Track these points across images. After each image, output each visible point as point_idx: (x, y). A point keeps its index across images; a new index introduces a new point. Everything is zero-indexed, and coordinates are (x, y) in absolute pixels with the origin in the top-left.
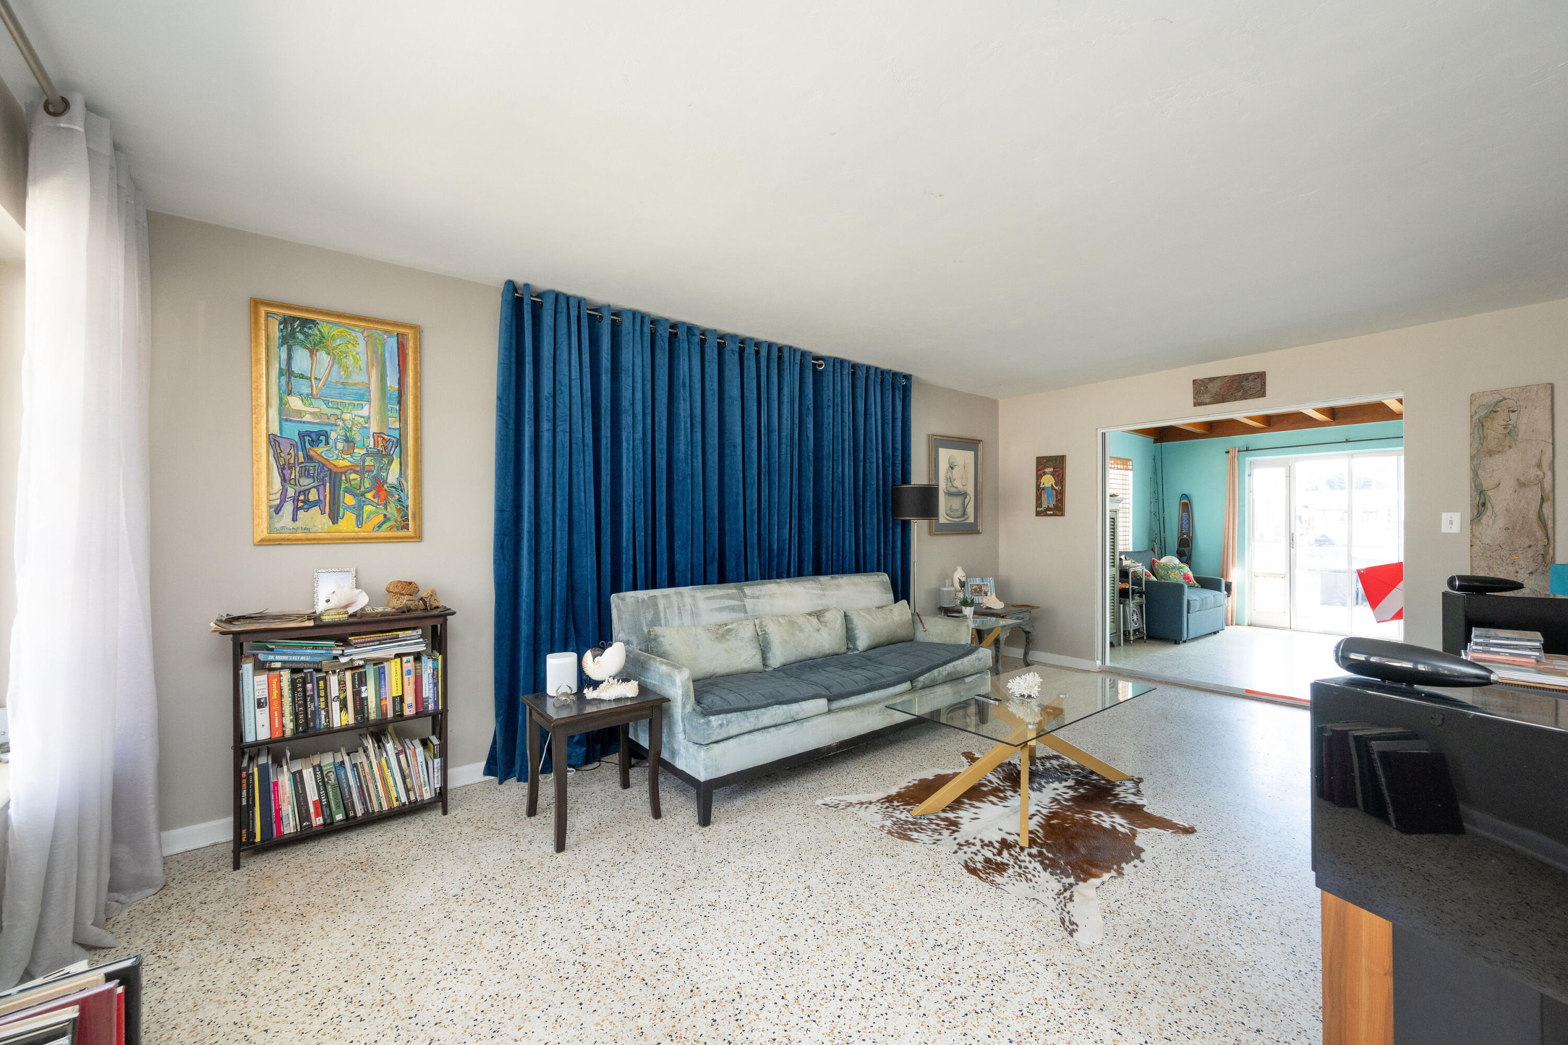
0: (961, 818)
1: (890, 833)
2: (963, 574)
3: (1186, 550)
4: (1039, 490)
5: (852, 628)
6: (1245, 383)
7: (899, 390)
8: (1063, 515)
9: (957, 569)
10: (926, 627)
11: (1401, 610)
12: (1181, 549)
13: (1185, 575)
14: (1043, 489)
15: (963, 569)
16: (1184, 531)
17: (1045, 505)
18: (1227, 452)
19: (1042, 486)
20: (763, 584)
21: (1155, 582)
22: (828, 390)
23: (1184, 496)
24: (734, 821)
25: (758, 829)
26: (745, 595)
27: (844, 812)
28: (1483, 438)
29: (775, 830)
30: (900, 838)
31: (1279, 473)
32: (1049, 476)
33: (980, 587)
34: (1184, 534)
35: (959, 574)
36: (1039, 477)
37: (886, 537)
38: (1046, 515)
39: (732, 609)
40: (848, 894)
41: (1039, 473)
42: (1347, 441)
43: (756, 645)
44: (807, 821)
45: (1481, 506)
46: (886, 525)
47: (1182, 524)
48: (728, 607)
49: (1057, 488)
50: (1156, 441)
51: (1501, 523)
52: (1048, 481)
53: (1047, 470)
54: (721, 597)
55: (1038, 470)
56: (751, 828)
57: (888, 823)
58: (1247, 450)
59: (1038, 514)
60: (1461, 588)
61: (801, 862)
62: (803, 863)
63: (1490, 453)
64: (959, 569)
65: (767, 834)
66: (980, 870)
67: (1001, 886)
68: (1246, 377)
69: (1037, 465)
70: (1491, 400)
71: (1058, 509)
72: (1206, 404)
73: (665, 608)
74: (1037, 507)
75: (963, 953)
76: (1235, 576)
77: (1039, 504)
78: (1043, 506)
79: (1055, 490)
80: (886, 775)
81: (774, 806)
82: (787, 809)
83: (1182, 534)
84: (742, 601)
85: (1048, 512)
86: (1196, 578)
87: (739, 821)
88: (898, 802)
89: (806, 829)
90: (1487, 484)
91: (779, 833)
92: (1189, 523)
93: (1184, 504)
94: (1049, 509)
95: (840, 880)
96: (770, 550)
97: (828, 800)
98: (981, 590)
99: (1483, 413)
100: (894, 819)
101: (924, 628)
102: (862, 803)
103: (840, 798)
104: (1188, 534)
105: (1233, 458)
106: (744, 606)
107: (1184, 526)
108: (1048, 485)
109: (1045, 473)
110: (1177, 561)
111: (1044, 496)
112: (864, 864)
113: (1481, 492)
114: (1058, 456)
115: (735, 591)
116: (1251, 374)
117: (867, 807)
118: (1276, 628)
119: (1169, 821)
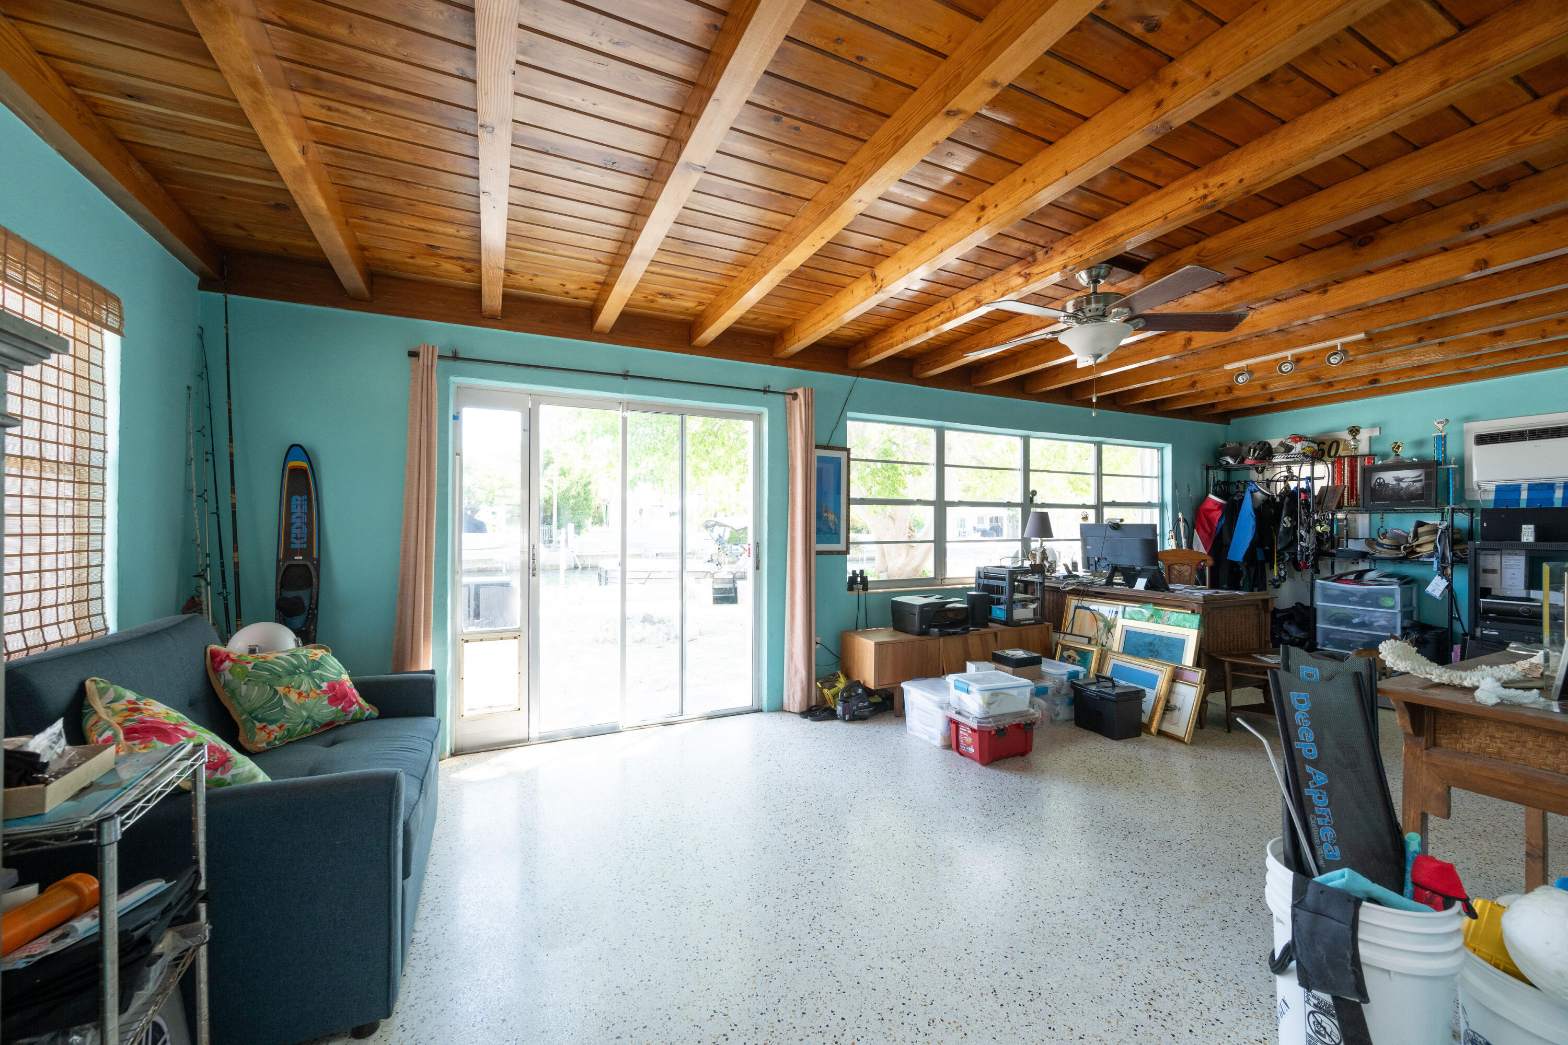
3: (304, 594)
12: (291, 594)
13: (332, 687)
16: (297, 545)
18: (413, 354)
21: (262, 790)
23: (296, 449)
31: (513, 420)
34: (296, 552)
42: (626, 376)
47: (289, 525)
50: (206, 284)
58: (455, 357)
83: (289, 552)
86: (361, 690)
92: (309, 524)
93: (294, 471)
104: (307, 552)
105: (429, 368)
107: (294, 530)
110: (288, 639)
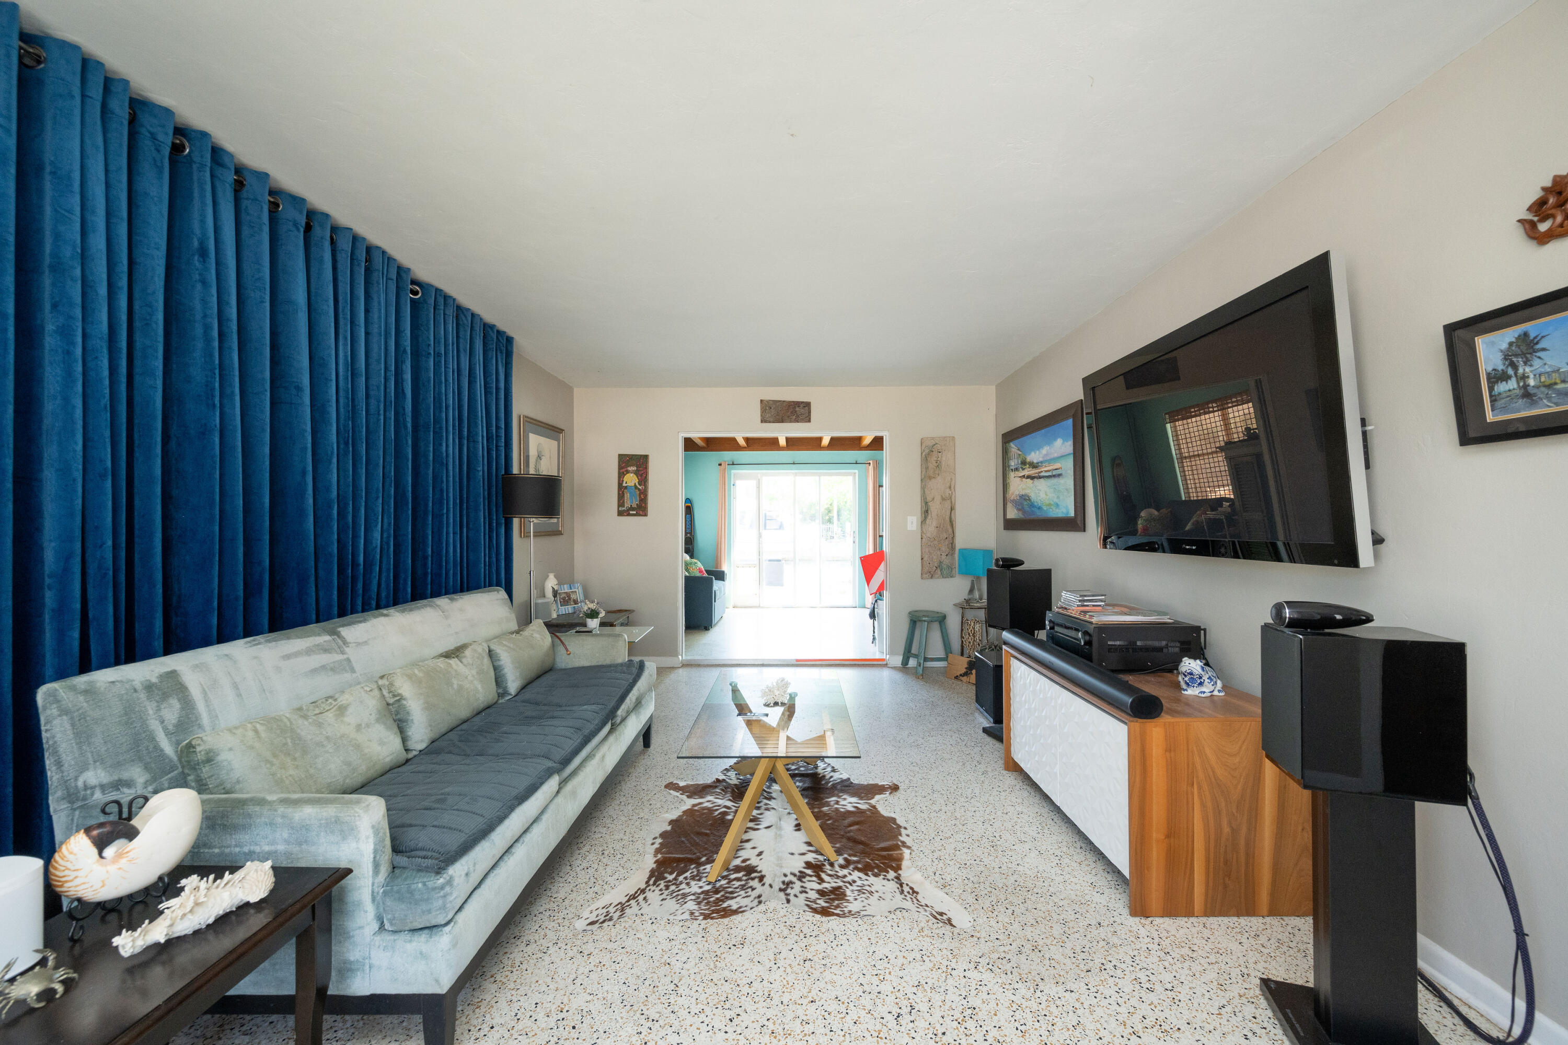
0: (748, 860)
1: (706, 917)
2: (556, 582)
3: (690, 547)
4: (622, 489)
5: (500, 666)
6: (797, 409)
7: (501, 352)
8: (646, 515)
9: (548, 576)
10: (570, 649)
11: (883, 583)
12: (687, 546)
13: (699, 569)
14: (626, 487)
15: (555, 576)
16: (688, 531)
17: (627, 504)
18: (720, 465)
19: (624, 485)
20: (365, 621)
22: (428, 330)
23: (688, 500)
24: (486, 1028)
25: (540, 1016)
26: (345, 643)
27: (626, 922)
28: (927, 468)
29: (566, 1001)
30: (723, 917)
31: (752, 483)
32: (632, 475)
33: (568, 594)
34: (688, 533)
35: (551, 583)
36: (621, 475)
37: (490, 538)
38: (629, 515)
39: (333, 669)
40: (758, 1026)
41: (621, 471)
42: (794, 463)
43: (390, 722)
44: (594, 960)
45: (926, 512)
46: (490, 524)
47: (686, 525)
48: (323, 667)
49: (640, 488)
51: (934, 524)
52: (631, 479)
53: (630, 468)
54: (309, 652)
55: (620, 468)
56: (526, 1023)
57: (691, 905)
58: (733, 464)
59: (620, 514)
60: (1003, 566)
61: (657, 1025)
62: (661, 1022)
63: (930, 478)
64: (551, 576)
65: (561, 1016)
66: (828, 907)
67: (862, 913)
68: (798, 404)
69: (619, 462)
70: (930, 443)
71: (641, 509)
72: (770, 422)
73: (204, 693)
74: (619, 506)
75: (924, 1007)
76: (725, 568)
77: (621, 503)
78: (626, 506)
79: (639, 489)
80: (618, 846)
81: (524, 967)
82: (546, 958)
84: (343, 653)
85: (631, 512)
86: (707, 571)
87: (494, 1022)
88: (671, 873)
89: (608, 973)
90: (929, 499)
91: (579, 1001)
92: (691, 524)
93: (687, 507)
94: (632, 508)
95: (729, 1014)
96: (355, 564)
97: (588, 914)
98: (570, 599)
99: (927, 451)
100: (693, 897)
101: (567, 650)
102: (634, 897)
103: (601, 903)
104: (691, 533)
105: (725, 469)
106: (348, 660)
107: (688, 526)
108: (630, 484)
109: (628, 472)
110: (688, 557)
111: (627, 496)
112: (727, 974)
113: (926, 503)
114: (641, 456)
115: (327, 638)
116: (802, 402)
117: (645, 899)
118: (751, 607)
119: (876, 786)
